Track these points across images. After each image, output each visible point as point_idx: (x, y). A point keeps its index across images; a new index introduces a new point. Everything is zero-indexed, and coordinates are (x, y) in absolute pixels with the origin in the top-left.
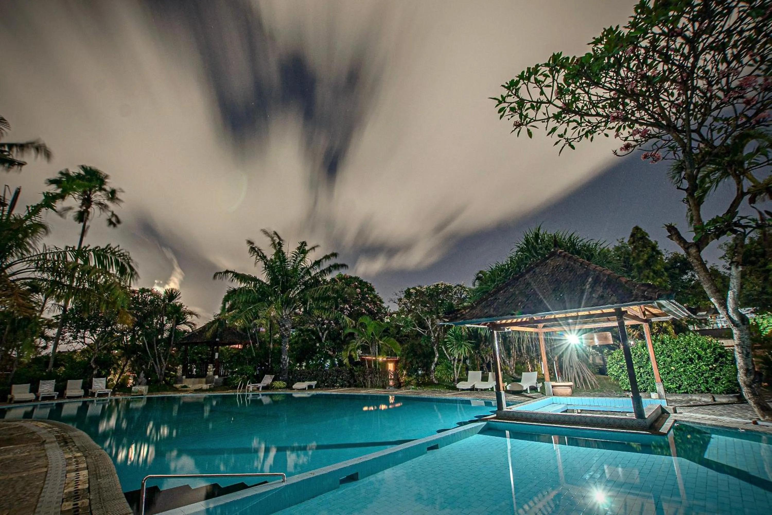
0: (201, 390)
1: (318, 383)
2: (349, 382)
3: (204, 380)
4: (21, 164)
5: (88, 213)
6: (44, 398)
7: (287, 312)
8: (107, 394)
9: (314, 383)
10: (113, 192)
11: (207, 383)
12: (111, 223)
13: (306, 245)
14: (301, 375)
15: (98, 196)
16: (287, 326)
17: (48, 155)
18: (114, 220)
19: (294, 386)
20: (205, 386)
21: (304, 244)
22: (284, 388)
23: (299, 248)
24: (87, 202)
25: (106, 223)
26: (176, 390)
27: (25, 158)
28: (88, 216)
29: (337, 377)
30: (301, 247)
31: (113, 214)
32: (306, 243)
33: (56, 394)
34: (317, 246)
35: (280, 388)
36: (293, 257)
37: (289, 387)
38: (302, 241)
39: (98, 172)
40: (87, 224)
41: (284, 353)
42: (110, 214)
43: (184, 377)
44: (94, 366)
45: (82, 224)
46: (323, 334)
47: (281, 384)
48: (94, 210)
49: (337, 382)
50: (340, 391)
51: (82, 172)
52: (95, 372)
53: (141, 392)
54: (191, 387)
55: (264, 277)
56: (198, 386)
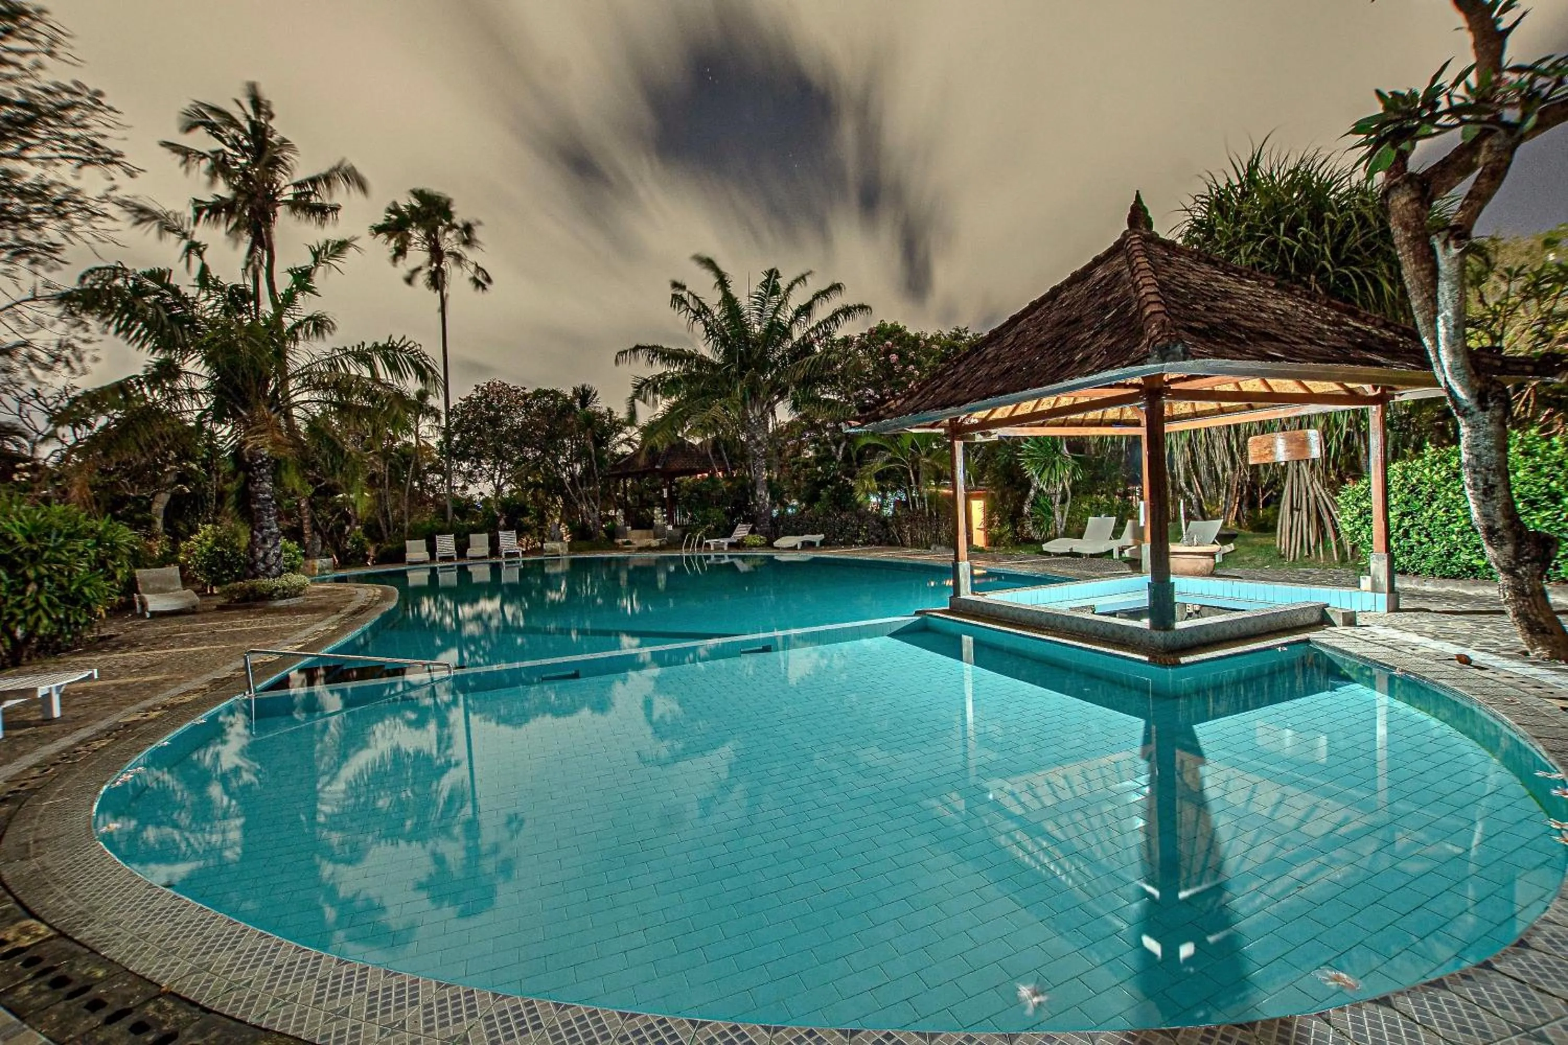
0: (649, 548)
1: (826, 537)
2: (878, 536)
3: (651, 532)
4: (335, 209)
5: (443, 272)
6: (443, 559)
7: (757, 412)
8: (517, 555)
9: (818, 538)
10: (468, 228)
11: (655, 538)
12: (478, 283)
13: (778, 276)
14: (797, 524)
15: (449, 241)
16: (759, 438)
17: (362, 185)
18: (480, 278)
19: (776, 544)
20: (655, 543)
21: (773, 274)
22: (762, 546)
23: (765, 285)
24: (436, 253)
25: (471, 286)
26: (617, 548)
27: (336, 199)
28: (443, 276)
29: (859, 527)
30: (768, 281)
31: (478, 269)
32: (777, 273)
33: (454, 554)
34: (809, 273)
35: (755, 546)
36: (755, 303)
37: (769, 545)
38: (768, 269)
39: (439, 197)
40: (445, 292)
41: (758, 485)
42: (473, 268)
43: (629, 528)
44: (498, 514)
45: (438, 292)
46: (838, 448)
47: (758, 539)
48: (448, 264)
49: (858, 536)
50: (845, 553)
51: (416, 203)
52: (502, 522)
53: (556, 550)
54: (638, 543)
55: (707, 350)
56: (645, 542)
